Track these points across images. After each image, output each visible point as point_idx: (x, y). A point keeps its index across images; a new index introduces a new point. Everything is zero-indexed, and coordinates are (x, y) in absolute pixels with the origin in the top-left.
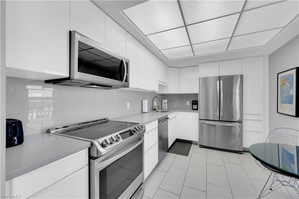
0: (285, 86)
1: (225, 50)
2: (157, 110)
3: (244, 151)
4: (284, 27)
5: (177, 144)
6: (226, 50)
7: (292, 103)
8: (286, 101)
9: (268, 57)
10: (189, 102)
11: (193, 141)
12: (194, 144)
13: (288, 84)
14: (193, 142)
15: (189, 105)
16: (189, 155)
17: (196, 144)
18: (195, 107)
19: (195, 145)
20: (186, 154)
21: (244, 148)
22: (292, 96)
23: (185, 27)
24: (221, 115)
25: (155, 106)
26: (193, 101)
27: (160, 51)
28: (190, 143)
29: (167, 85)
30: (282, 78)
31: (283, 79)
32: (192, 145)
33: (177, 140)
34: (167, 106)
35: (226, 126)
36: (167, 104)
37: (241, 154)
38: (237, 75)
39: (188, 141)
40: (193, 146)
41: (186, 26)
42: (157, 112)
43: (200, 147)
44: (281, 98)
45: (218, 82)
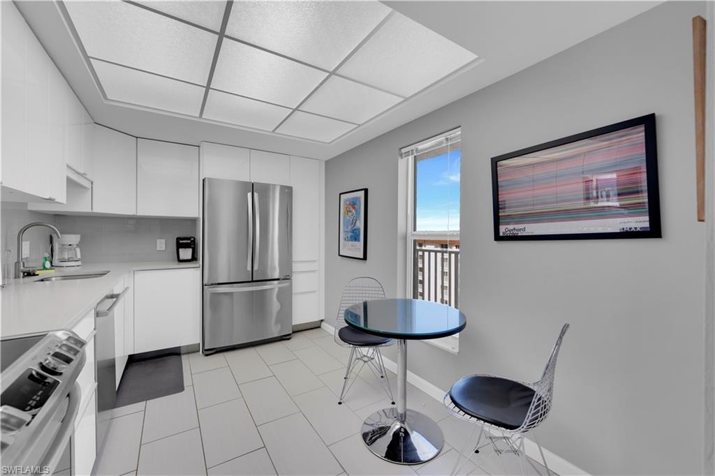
0: (350, 214)
1: (271, 130)
2: (42, 274)
3: (294, 332)
4: (359, 125)
5: (136, 369)
6: (273, 131)
7: (359, 241)
8: (351, 237)
9: (324, 163)
10: (164, 240)
11: (180, 347)
12: (188, 353)
13: (354, 211)
14: (182, 349)
15: (164, 249)
16: (185, 385)
17: (192, 350)
18: (186, 253)
19: (190, 355)
20: (179, 387)
21: (296, 325)
22: (359, 229)
23: (217, 36)
24: (256, 268)
25: (27, 258)
26: (178, 239)
27: (87, 58)
28: (175, 353)
29: (87, 184)
30: (346, 201)
31: (348, 203)
32: (182, 356)
33: (133, 360)
34: (79, 256)
35: (256, 291)
36: (78, 250)
37: (289, 339)
38: (274, 185)
39: (167, 352)
40: (185, 360)
41: (222, 35)
42: (42, 280)
43: (207, 355)
44: (344, 232)
45: (250, 195)
